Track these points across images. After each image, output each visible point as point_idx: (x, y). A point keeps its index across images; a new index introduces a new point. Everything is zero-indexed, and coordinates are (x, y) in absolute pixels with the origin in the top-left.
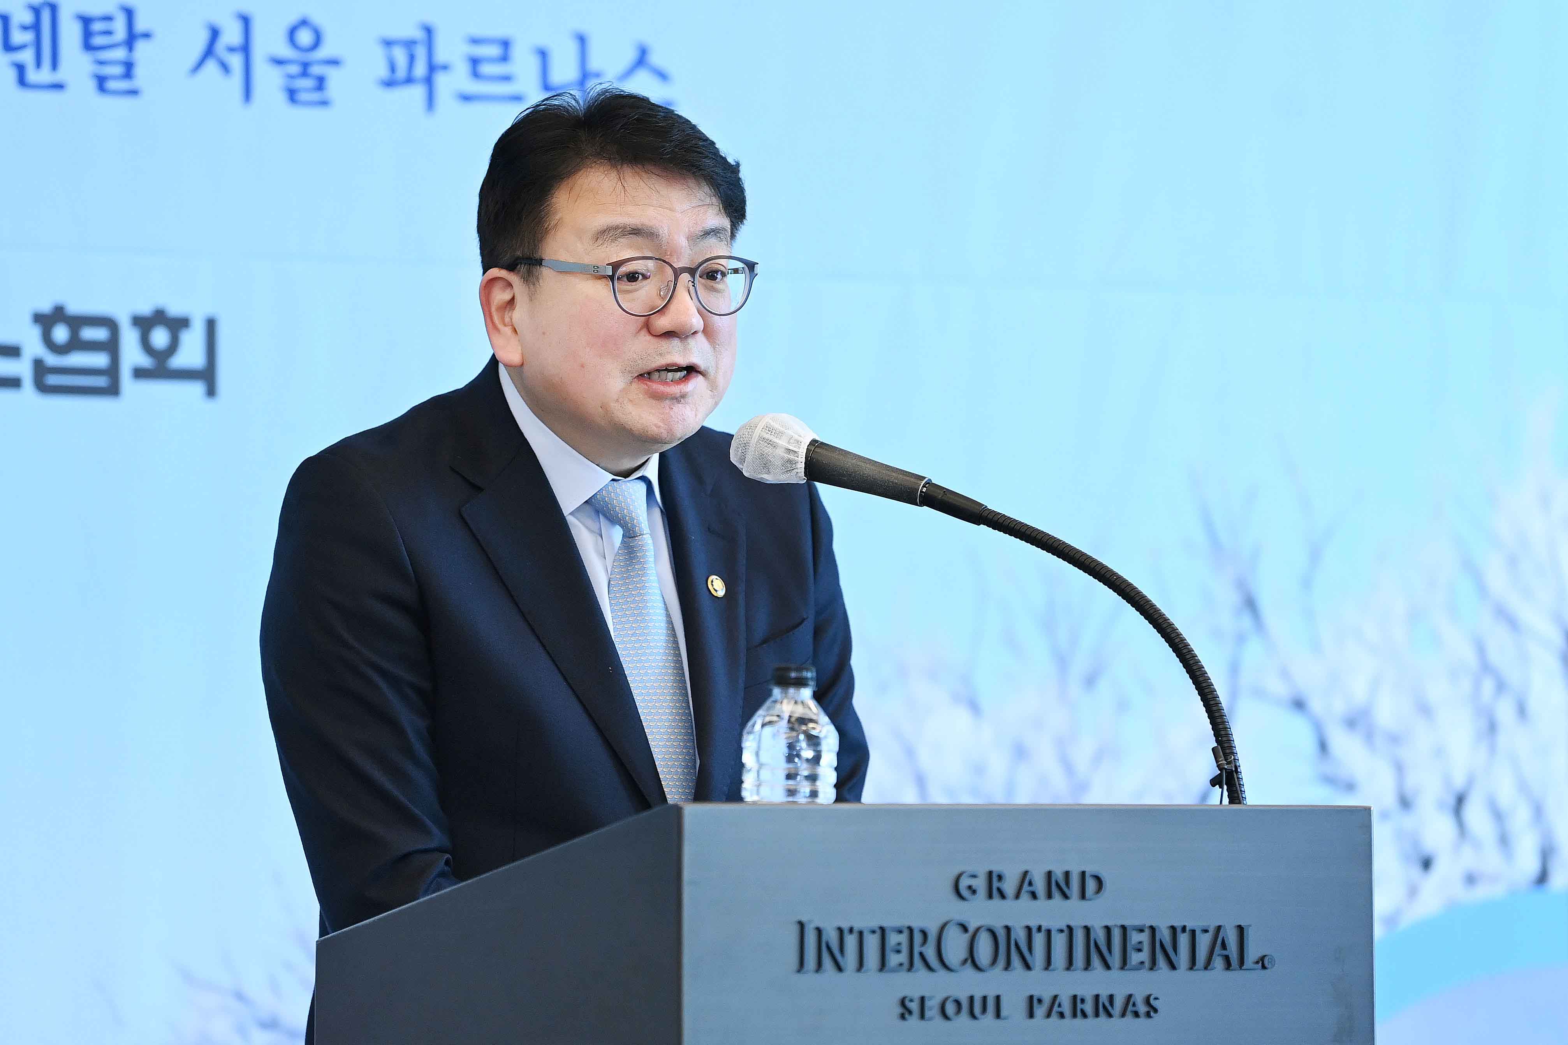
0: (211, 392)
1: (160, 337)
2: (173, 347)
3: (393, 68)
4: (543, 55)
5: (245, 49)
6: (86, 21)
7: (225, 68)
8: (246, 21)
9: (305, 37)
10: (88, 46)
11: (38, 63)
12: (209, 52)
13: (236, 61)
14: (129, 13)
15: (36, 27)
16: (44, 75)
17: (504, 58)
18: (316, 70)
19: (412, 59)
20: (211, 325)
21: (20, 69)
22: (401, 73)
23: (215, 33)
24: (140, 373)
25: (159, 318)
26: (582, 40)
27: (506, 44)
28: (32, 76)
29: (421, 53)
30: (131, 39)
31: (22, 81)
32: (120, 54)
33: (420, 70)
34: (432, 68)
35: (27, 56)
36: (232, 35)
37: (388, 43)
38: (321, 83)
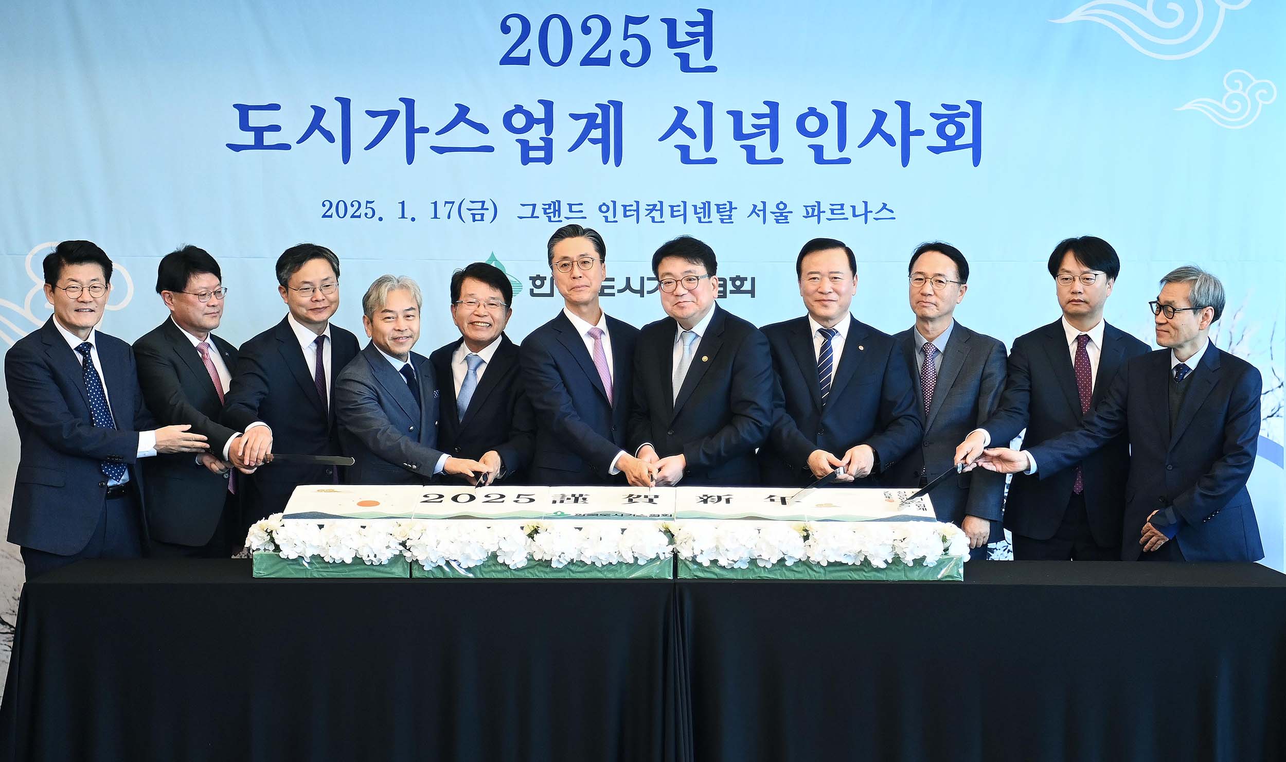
0: (753, 296)
1: (738, 283)
2: (742, 285)
3: (808, 213)
4: (854, 207)
5: (764, 210)
6: (718, 206)
7: (758, 216)
8: (764, 203)
9: (781, 206)
10: (718, 212)
11: (704, 218)
12: (753, 211)
13: (761, 213)
14: (730, 203)
15: (704, 208)
16: (707, 220)
17: (842, 209)
18: (784, 214)
19: (813, 210)
20: (753, 279)
21: (699, 218)
22: (810, 215)
23: (755, 206)
24: (732, 292)
25: (738, 278)
26: (866, 203)
27: (842, 205)
28: (703, 220)
29: (816, 208)
30: (731, 209)
31: (700, 221)
32: (728, 213)
33: (816, 213)
34: (819, 212)
35: (701, 215)
36: (760, 207)
37: (806, 207)
38: (786, 217)
